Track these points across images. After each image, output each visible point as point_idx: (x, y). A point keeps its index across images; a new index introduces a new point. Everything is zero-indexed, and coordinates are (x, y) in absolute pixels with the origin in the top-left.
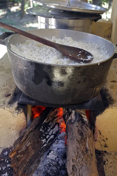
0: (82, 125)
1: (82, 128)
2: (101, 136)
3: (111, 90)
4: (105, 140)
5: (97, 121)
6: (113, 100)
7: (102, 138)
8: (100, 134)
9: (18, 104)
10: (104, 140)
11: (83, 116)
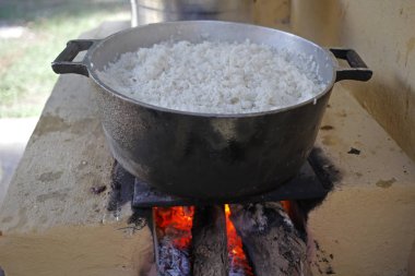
0: (286, 236)
1: (287, 241)
2: (318, 252)
3: (328, 148)
4: (329, 259)
5: (309, 221)
6: (337, 172)
7: (322, 256)
8: (318, 247)
9: (134, 207)
10: (325, 260)
11: (282, 214)
